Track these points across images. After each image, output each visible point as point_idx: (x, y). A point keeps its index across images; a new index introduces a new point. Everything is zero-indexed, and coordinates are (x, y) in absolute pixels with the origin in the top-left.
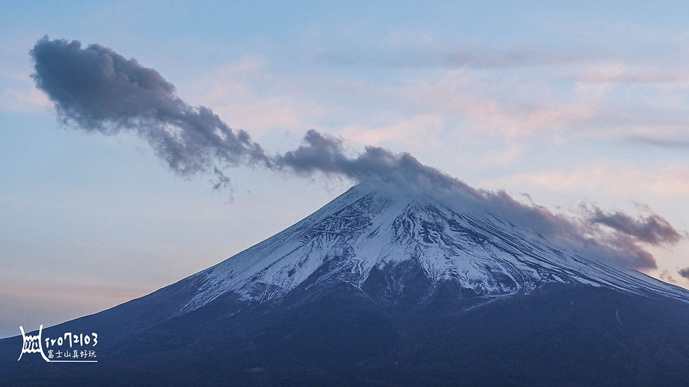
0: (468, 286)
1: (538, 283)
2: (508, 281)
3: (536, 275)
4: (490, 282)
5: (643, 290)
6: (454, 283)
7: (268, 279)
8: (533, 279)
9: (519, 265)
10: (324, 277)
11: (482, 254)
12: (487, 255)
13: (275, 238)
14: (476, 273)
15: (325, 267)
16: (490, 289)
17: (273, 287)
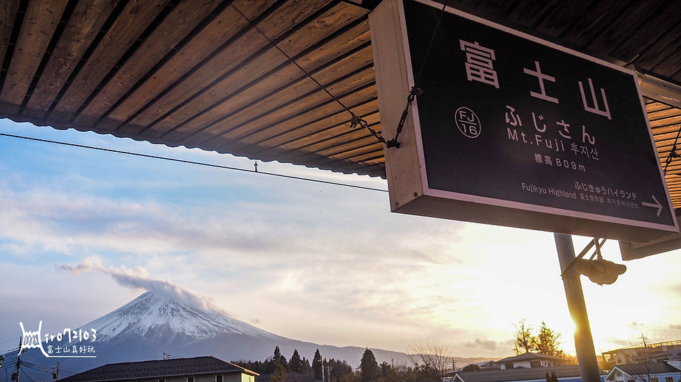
0: (189, 334)
1: (217, 333)
2: (205, 332)
3: (216, 329)
4: (198, 333)
5: (258, 335)
6: (184, 333)
7: (104, 332)
8: (216, 331)
9: (210, 325)
10: (129, 331)
11: (195, 321)
12: (197, 321)
13: (108, 315)
14: (192, 329)
15: (129, 327)
16: (198, 335)
17: (106, 336)
